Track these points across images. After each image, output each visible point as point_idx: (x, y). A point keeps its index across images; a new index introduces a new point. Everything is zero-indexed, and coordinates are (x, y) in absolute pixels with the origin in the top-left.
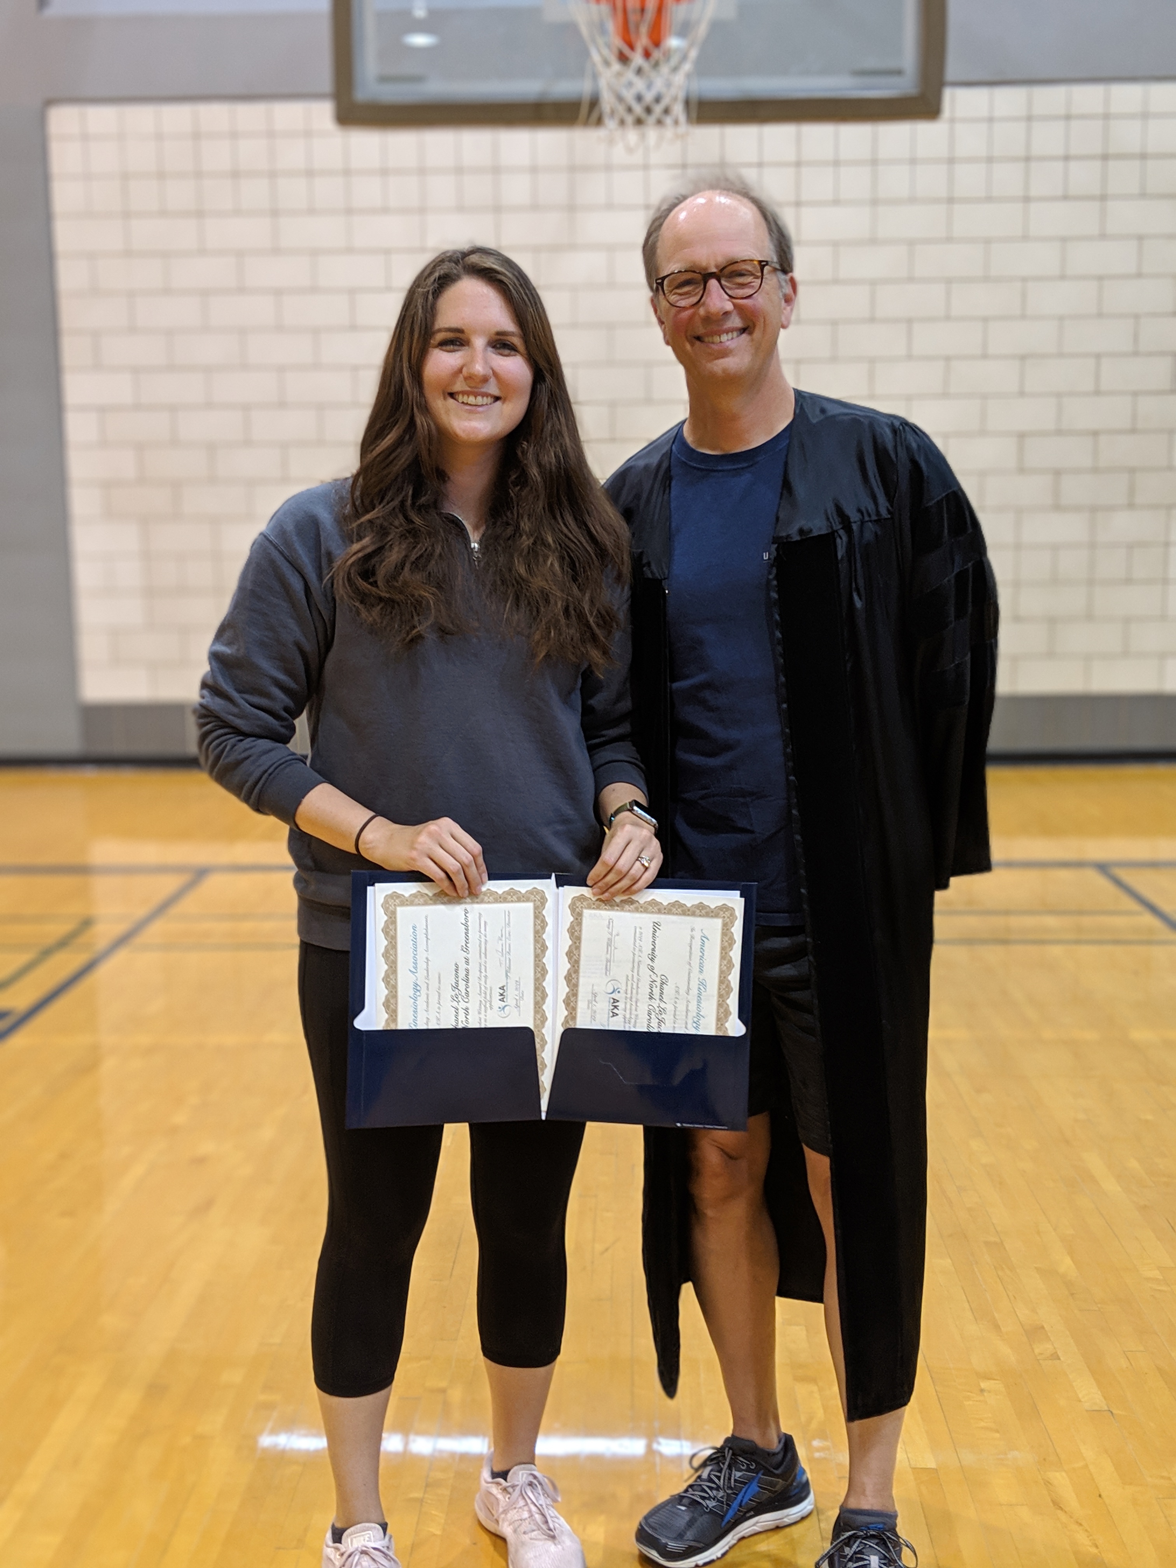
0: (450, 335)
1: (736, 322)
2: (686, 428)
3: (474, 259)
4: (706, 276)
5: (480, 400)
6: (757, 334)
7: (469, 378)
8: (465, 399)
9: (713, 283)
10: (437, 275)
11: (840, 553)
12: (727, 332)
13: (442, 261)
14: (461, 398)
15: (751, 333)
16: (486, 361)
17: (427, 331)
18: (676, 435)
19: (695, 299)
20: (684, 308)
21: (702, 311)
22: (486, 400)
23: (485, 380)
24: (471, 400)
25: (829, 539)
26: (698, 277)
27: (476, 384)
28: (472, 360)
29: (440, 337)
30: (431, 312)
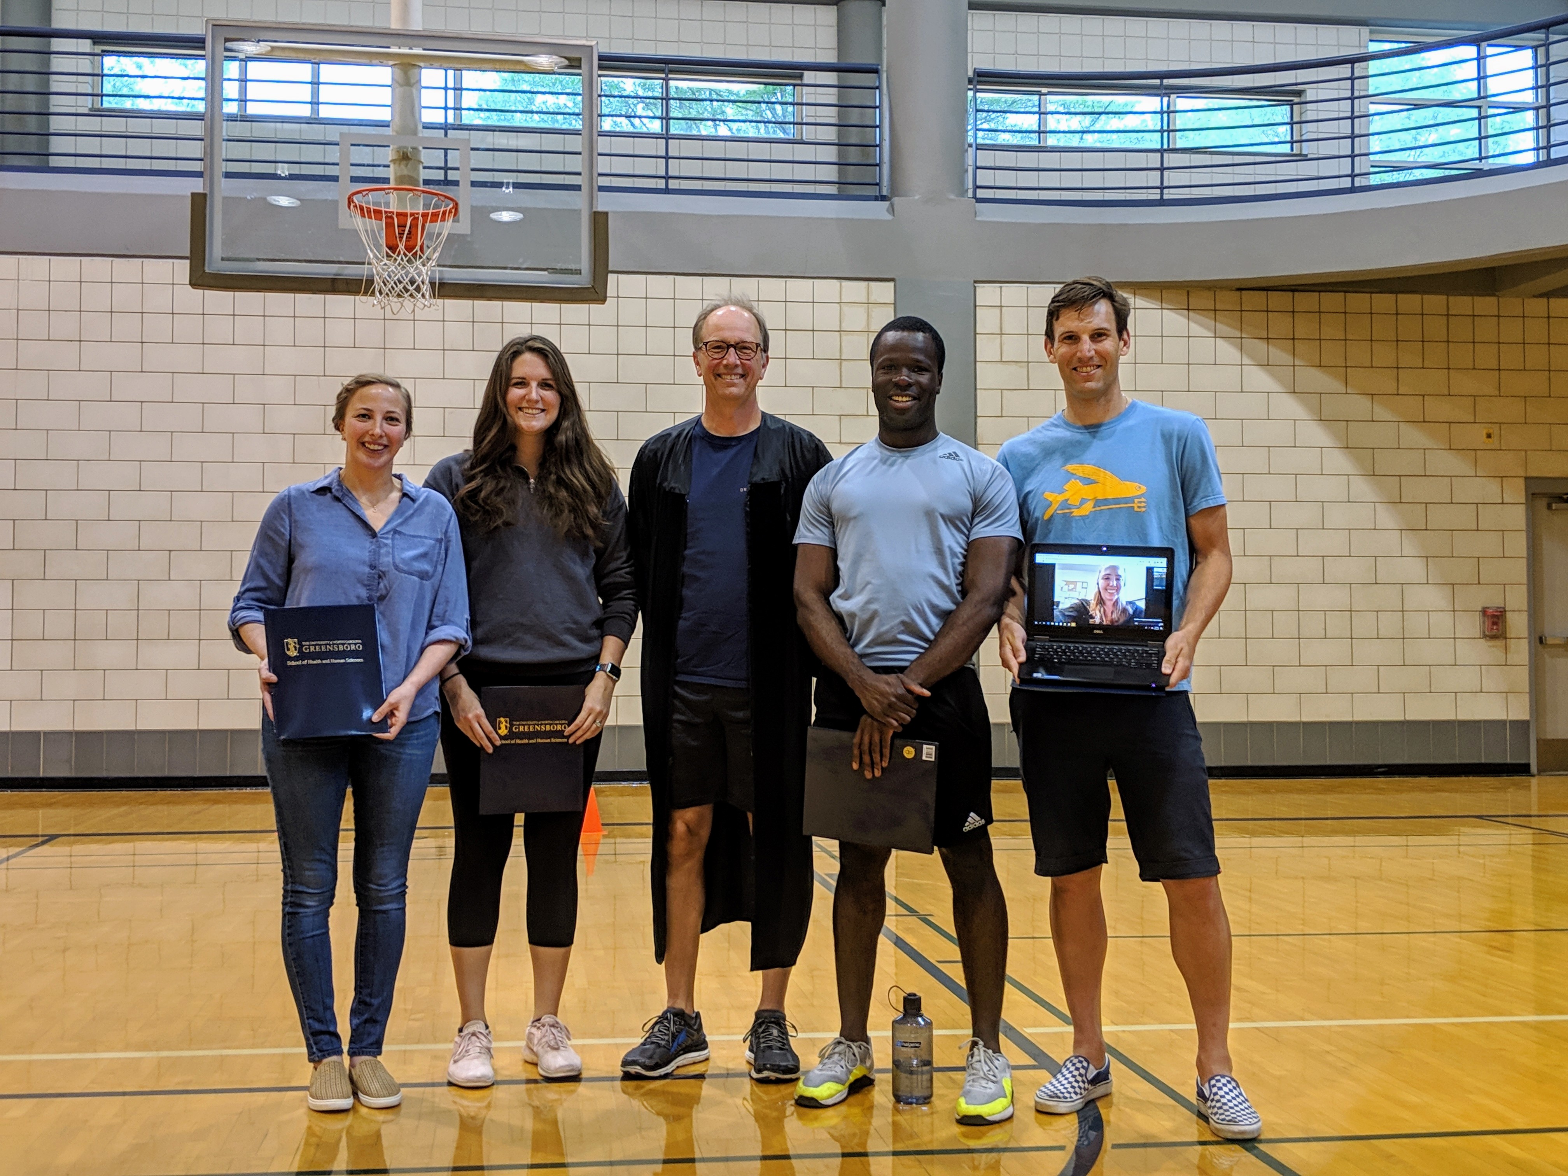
0: (520, 380)
1: (740, 370)
2: (703, 419)
3: (530, 343)
4: (729, 346)
5: (534, 411)
6: (748, 379)
7: (529, 401)
8: (527, 411)
9: (732, 350)
10: (512, 351)
11: (782, 491)
12: (735, 374)
13: (514, 345)
14: (525, 410)
15: (745, 379)
16: (537, 392)
17: (509, 378)
18: (698, 421)
19: (720, 356)
20: (715, 359)
21: (725, 362)
22: (537, 411)
23: (537, 402)
24: (530, 411)
25: (777, 484)
26: (725, 345)
27: (532, 403)
28: (531, 392)
29: (514, 381)
30: (510, 368)
